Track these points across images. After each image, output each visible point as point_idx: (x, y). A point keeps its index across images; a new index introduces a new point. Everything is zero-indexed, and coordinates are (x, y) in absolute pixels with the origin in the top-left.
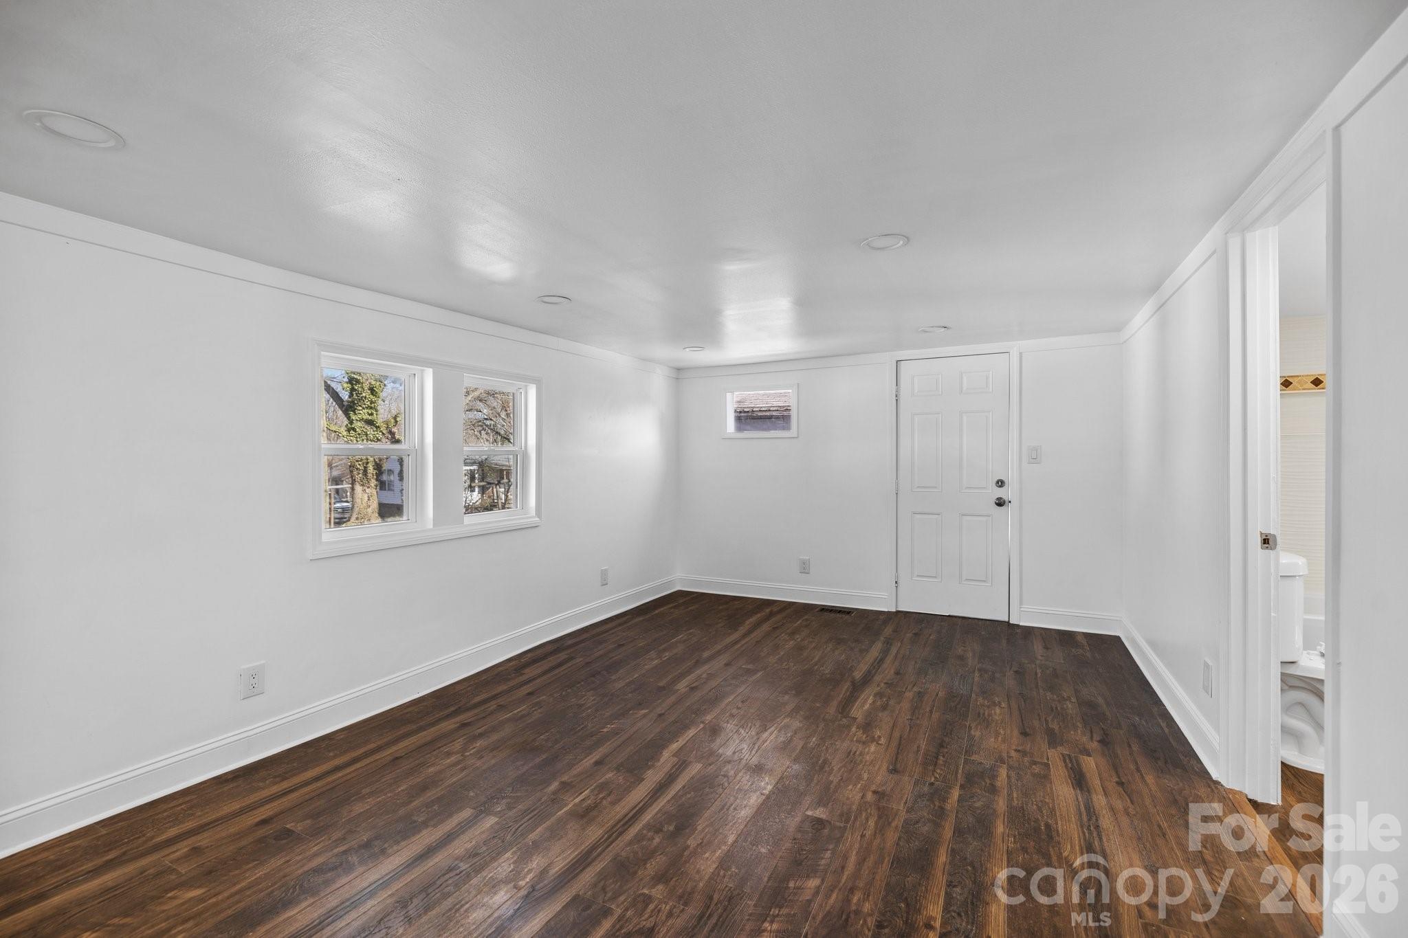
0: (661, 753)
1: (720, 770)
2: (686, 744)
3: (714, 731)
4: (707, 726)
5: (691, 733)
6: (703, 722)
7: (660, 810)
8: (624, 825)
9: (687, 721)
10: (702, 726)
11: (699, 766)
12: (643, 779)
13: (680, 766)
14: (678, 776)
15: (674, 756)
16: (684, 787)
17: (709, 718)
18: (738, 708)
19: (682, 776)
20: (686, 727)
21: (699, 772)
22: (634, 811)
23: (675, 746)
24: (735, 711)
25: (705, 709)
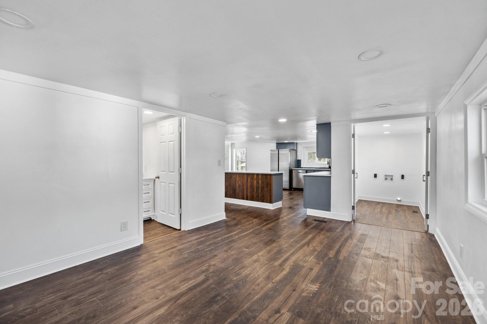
0: (289, 270)
1: (268, 262)
2: (280, 273)
3: (268, 278)
4: (271, 281)
5: (278, 278)
6: (273, 283)
7: (286, 254)
8: (294, 253)
9: (280, 284)
10: (274, 281)
11: (275, 264)
12: (293, 262)
13: (282, 265)
14: (282, 262)
15: (284, 269)
16: (280, 259)
17: (270, 285)
18: (254, 290)
19: (281, 262)
20: (281, 281)
21: (275, 262)
22: (292, 255)
23: (285, 272)
24: (257, 288)
25: (271, 291)
